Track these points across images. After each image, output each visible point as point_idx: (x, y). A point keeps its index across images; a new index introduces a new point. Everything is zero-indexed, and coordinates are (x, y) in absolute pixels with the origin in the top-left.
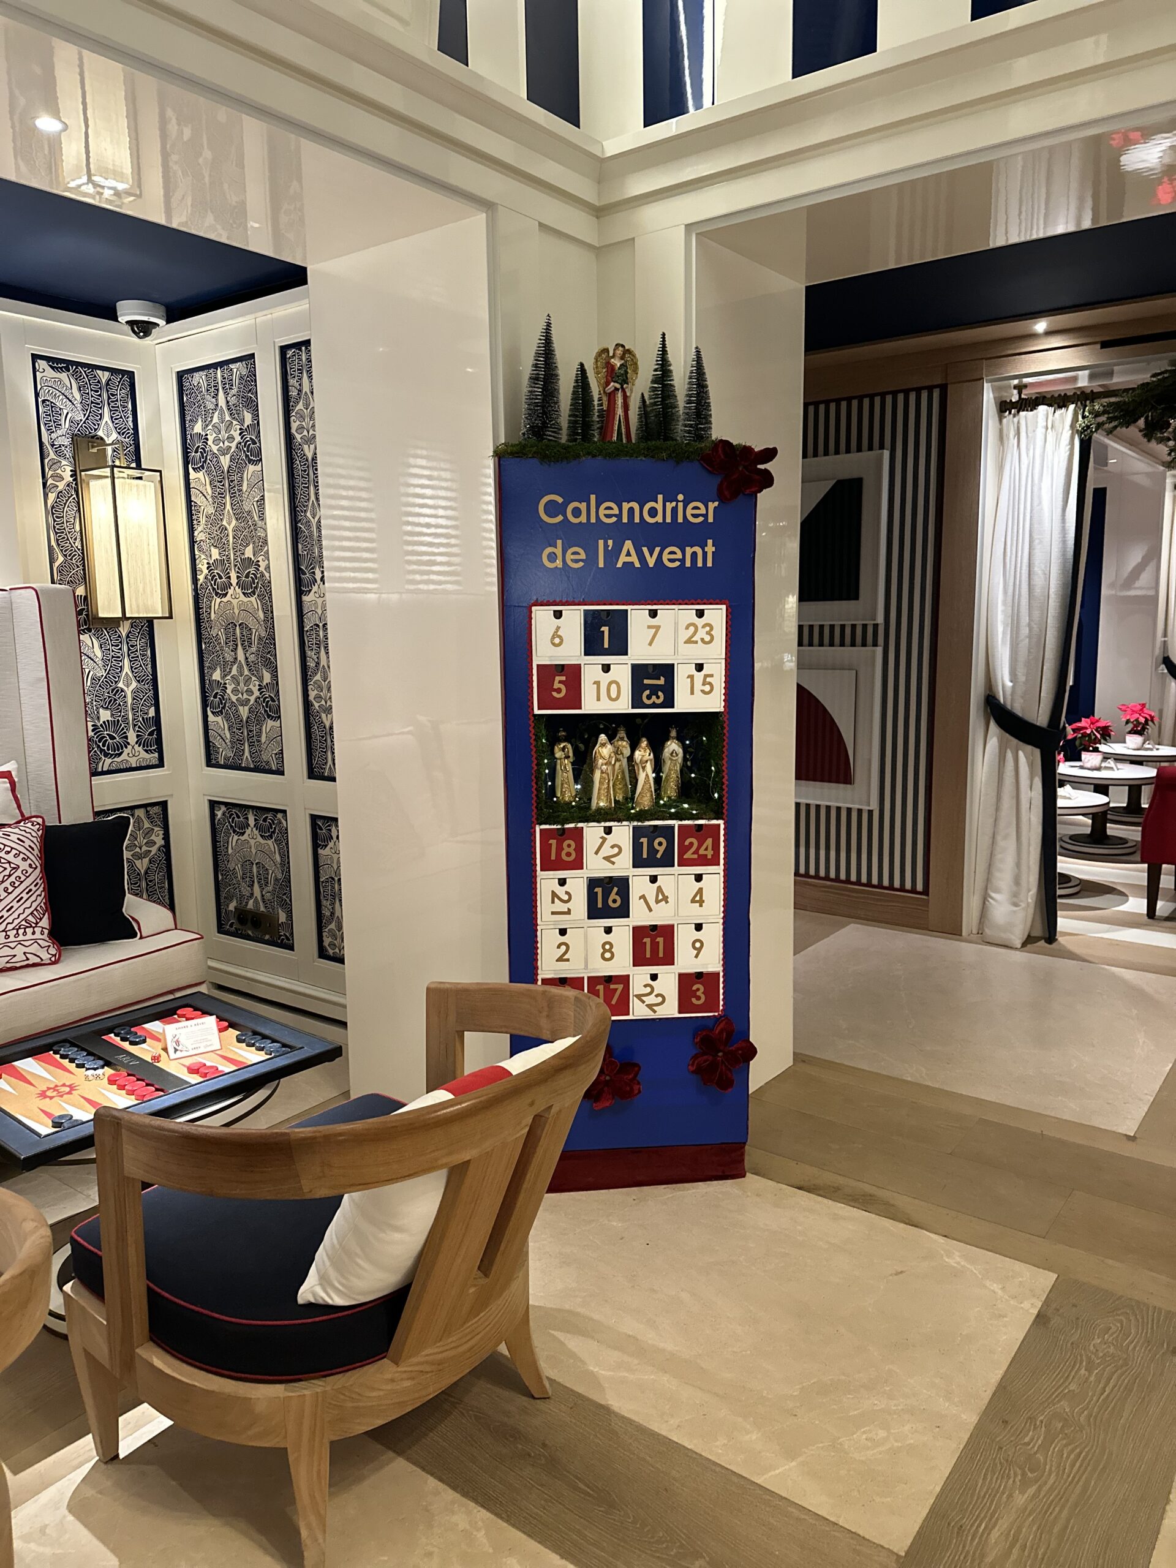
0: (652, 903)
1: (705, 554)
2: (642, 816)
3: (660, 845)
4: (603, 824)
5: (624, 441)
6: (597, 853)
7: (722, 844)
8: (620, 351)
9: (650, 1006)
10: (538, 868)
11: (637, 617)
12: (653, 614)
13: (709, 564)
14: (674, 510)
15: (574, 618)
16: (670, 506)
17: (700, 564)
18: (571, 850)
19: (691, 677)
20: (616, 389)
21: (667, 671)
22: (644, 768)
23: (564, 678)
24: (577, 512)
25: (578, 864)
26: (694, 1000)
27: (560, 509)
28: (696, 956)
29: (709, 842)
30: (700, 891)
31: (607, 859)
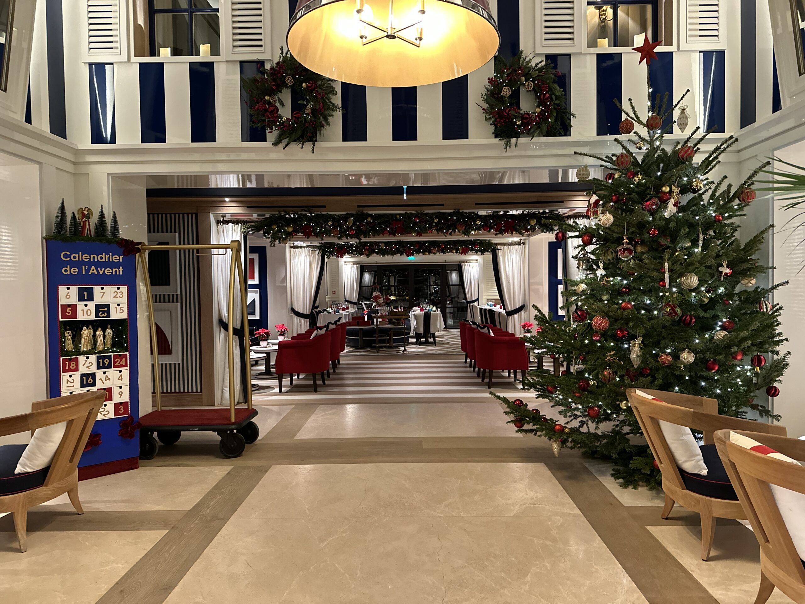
0: (104, 380)
1: (119, 271)
2: (100, 352)
3: (107, 362)
4: (86, 356)
5: (89, 236)
6: (83, 365)
7: (128, 360)
8: (87, 209)
9: (104, 415)
10: (62, 372)
11: (97, 290)
12: (102, 288)
13: (121, 274)
14: (109, 258)
15: (74, 290)
16: (107, 256)
17: (118, 274)
18: (74, 365)
19: (116, 308)
20: (86, 220)
21: (108, 306)
22: (100, 337)
23: (71, 309)
24: (75, 257)
25: (77, 369)
26: (120, 412)
27: (69, 256)
28: (120, 397)
29: (124, 359)
30: (121, 375)
31: (87, 367)
